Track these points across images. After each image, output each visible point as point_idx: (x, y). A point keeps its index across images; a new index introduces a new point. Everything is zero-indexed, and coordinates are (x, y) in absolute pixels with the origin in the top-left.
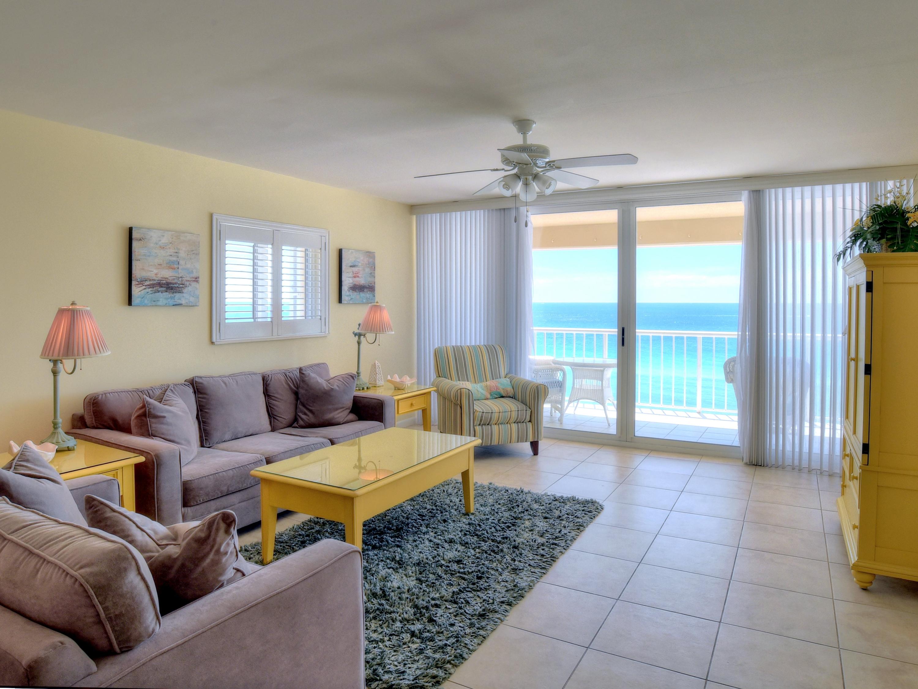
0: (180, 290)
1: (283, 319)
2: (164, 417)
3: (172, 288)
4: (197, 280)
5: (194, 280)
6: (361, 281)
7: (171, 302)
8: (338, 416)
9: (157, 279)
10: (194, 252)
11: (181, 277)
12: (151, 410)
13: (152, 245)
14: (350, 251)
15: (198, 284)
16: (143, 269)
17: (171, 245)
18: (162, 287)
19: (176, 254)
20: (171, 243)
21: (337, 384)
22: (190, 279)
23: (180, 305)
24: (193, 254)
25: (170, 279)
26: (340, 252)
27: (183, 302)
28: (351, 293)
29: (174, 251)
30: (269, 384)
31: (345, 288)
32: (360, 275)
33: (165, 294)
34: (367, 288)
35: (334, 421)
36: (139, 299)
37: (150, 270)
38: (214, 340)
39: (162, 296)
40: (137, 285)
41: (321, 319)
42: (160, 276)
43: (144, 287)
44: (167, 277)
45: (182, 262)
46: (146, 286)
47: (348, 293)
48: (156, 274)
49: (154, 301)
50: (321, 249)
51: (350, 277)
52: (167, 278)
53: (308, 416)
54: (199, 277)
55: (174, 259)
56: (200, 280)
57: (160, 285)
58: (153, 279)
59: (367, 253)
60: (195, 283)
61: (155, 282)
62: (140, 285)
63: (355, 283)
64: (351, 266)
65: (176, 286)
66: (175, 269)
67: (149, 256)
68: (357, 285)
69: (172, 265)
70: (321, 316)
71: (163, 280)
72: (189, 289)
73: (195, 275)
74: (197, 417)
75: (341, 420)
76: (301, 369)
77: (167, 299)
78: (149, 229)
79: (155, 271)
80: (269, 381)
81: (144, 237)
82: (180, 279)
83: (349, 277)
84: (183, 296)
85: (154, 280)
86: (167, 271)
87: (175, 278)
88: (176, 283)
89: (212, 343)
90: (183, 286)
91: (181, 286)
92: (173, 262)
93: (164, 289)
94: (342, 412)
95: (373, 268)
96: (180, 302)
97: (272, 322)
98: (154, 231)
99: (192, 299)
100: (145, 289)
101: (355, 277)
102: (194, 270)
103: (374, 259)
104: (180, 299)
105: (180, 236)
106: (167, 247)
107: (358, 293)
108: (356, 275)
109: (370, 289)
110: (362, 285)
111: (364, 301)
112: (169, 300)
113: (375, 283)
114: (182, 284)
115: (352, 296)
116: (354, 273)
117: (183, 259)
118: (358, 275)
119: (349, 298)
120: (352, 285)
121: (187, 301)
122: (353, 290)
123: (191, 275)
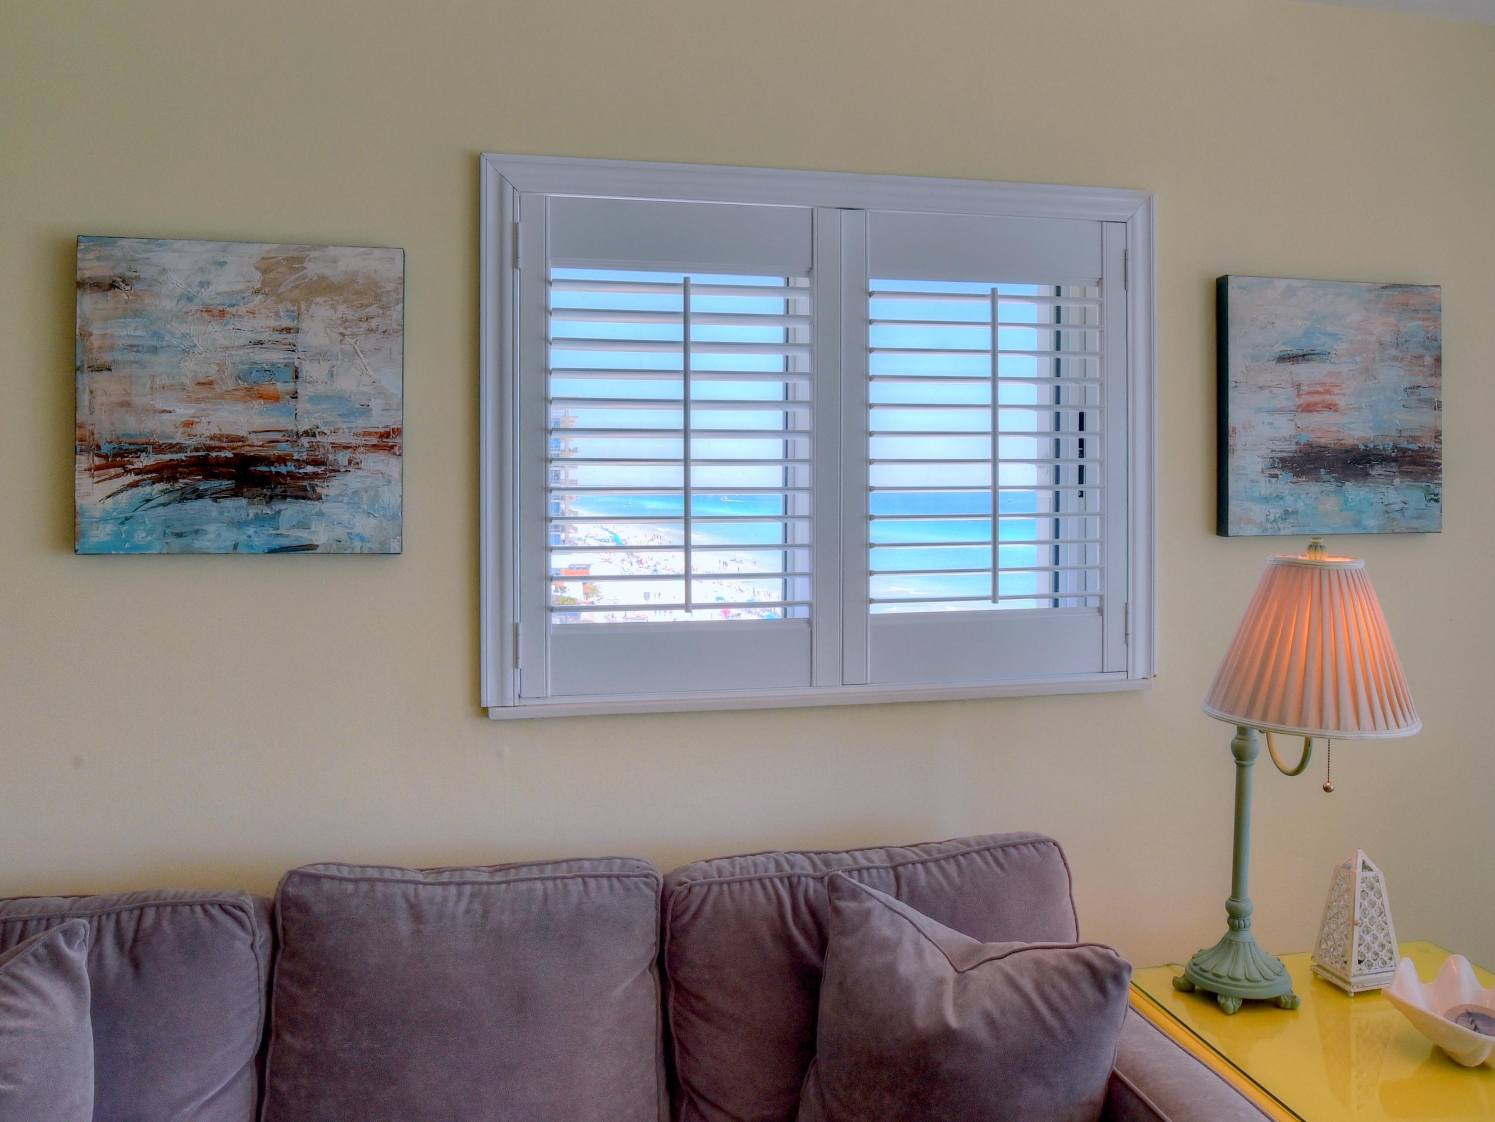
0: (304, 489)
1: (875, 609)
3: (265, 481)
4: (390, 442)
5: (374, 441)
6: (1352, 427)
9: (192, 442)
10: (373, 324)
11: (306, 433)
13: (168, 304)
14: (1280, 285)
15: (393, 460)
16: (125, 404)
17: (260, 297)
18: (217, 477)
19: (284, 335)
20: (257, 292)
21: (988, 1004)
22: (354, 441)
23: (309, 548)
24: (370, 330)
25: (256, 440)
26: (1221, 287)
27: (320, 535)
28: (1285, 484)
29: (272, 323)
30: (685, 931)
31: (1249, 463)
32: (1341, 402)
33: (229, 503)
34: (1383, 459)
36: (109, 528)
37: (159, 406)
38: (489, 698)
39: (214, 514)
40: (98, 468)
41: (1100, 610)
42: (205, 431)
43: (131, 478)
44: (242, 433)
45: (308, 369)
46: (138, 472)
47: (1265, 487)
48: (189, 424)
49: (180, 535)
50: (1100, 282)
51: (1281, 411)
52: (241, 439)
54: (398, 432)
55: (277, 356)
56: (409, 442)
57: (205, 466)
58: (172, 446)
59: (1387, 292)
60: (381, 456)
61: (182, 456)
62: (113, 471)
64: (1282, 359)
65: (283, 469)
66: (276, 398)
67: (154, 350)
68: (1325, 448)
69: (267, 384)
70: (1101, 598)
71: (221, 449)
72: (352, 480)
73: (379, 421)
74: (260, 1060)
77: (240, 524)
78: (154, 240)
79: (184, 412)
80: (686, 918)
81: (128, 274)
82: (305, 441)
83: (1271, 412)
84: (321, 514)
85: (180, 448)
86: (240, 407)
87: (278, 437)
88: (283, 460)
89: (485, 711)
90: (320, 470)
91: (310, 469)
92: (270, 371)
93: (226, 484)
95: (1428, 360)
96: (305, 537)
97: (809, 622)
98: (178, 245)
99: (364, 525)
100: (135, 485)
101: (1308, 408)
102: (376, 405)
103: (1436, 319)
104: (303, 525)
105: (301, 260)
106: (242, 310)
107: (1331, 487)
108: (1317, 398)
109: (1410, 468)
110: (1355, 448)
111: (1371, 523)
112: (251, 530)
113: (1442, 438)
114: (316, 463)
115: (1290, 503)
116: (1305, 388)
117: (320, 355)
118: (1328, 398)
119: (1275, 511)
120: (1294, 447)
121: (340, 532)
122: (1297, 474)
123: (361, 424)
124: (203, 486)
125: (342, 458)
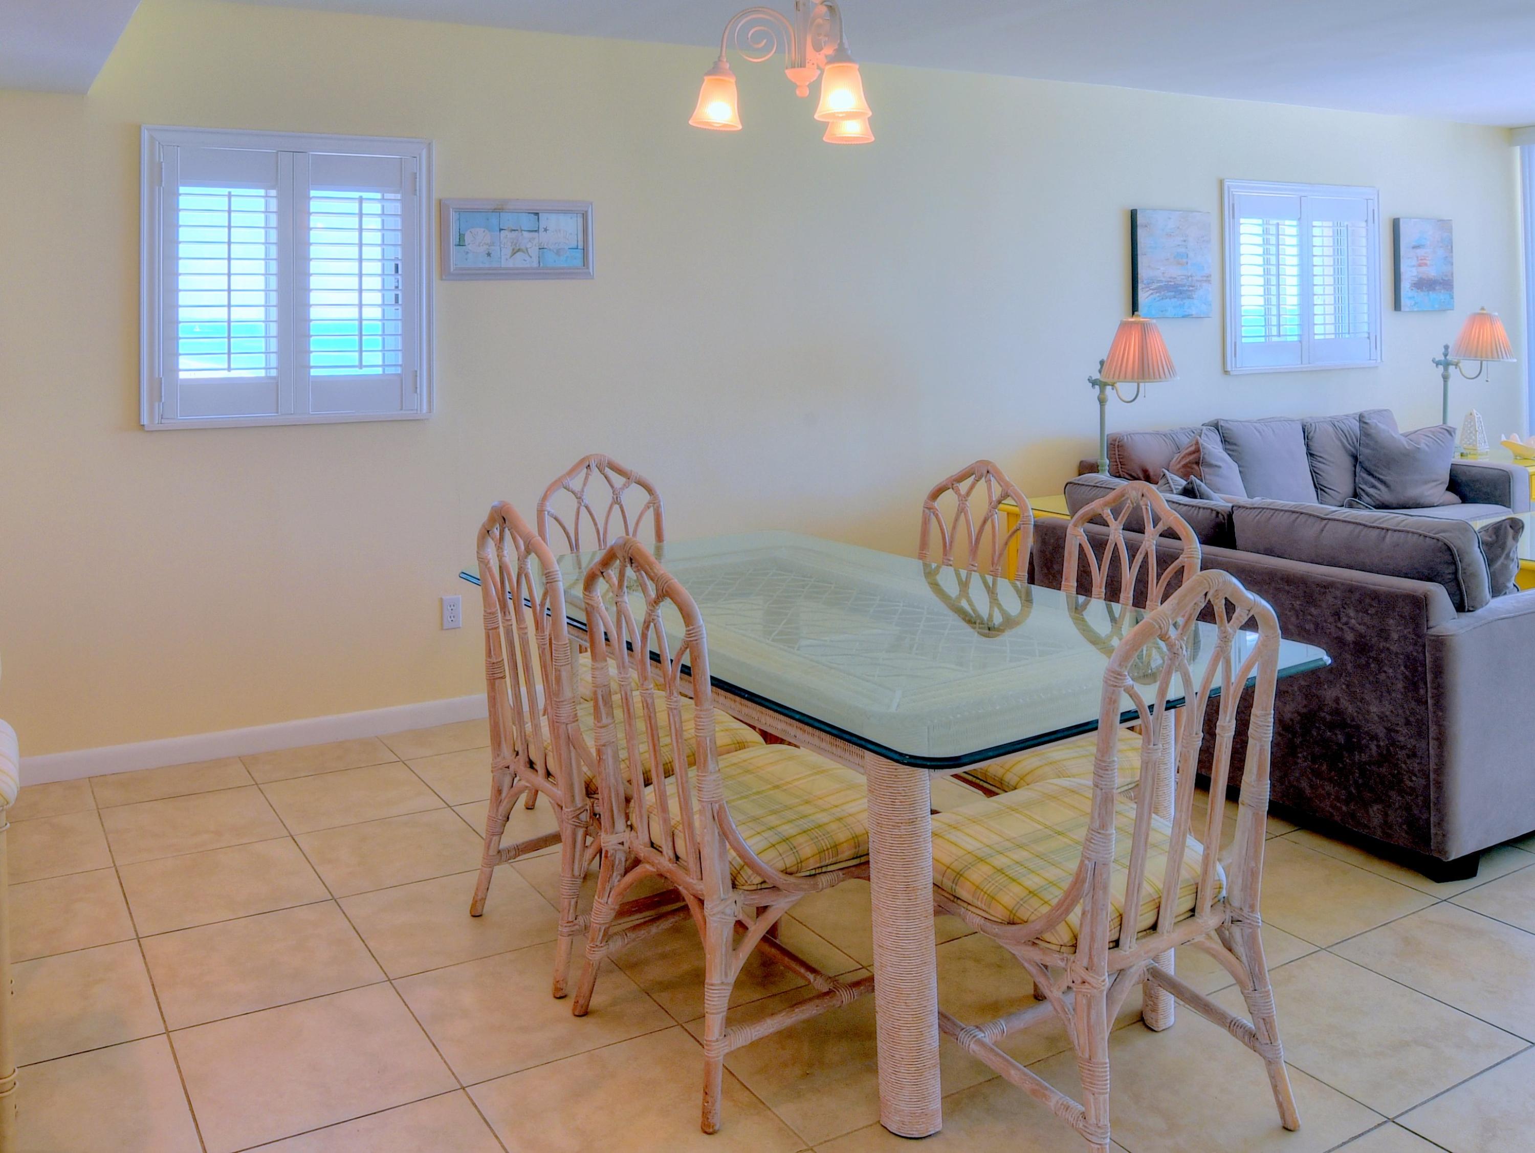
0: (1190, 295)
1: (1317, 337)
2: (1219, 467)
3: (1181, 293)
4: (1207, 279)
5: (1204, 279)
6: (1431, 272)
7: (1180, 313)
8: (1429, 493)
9: (1164, 279)
10: (1203, 239)
11: (1190, 276)
12: (1206, 456)
13: (1158, 233)
14: (1413, 221)
15: (1208, 285)
16: (1150, 266)
17: (1178, 230)
18: (1170, 291)
19: (1184, 243)
20: (1178, 228)
22: (1201, 279)
23: (1191, 316)
24: (1203, 241)
25: (1179, 278)
26: (1396, 224)
27: (1194, 312)
28: (1415, 293)
29: (1182, 239)
30: (1312, 437)
31: (1405, 285)
32: (1428, 262)
33: (1174, 300)
34: (1440, 284)
35: (1422, 501)
36: (1147, 306)
37: (1157, 266)
38: (1228, 368)
40: (1143, 288)
41: (1369, 338)
42: (1167, 275)
43: (1151, 291)
44: (1175, 276)
45: (1191, 255)
46: (1153, 289)
47: (1410, 294)
48: (1163, 273)
50: (1367, 221)
51: (1414, 266)
52: (1175, 278)
53: (1379, 490)
54: (1210, 275)
55: (1183, 250)
56: (1211, 279)
57: (1167, 288)
59: (1440, 223)
60: (1205, 284)
61: (1162, 284)
62: (1146, 289)
63: (1420, 276)
64: (1414, 247)
65: (1185, 289)
66: (1183, 264)
67: (1156, 248)
68: (1424, 279)
69: (1181, 259)
70: (1369, 334)
71: (1171, 281)
72: (1200, 293)
73: (1205, 273)
75: (1436, 501)
76: (1361, 419)
77: (1175, 308)
78: (1155, 210)
79: (1163, 268)
80: (1312, 433)
81: (1150, 222)
82: (1190, 279)
83: (1411, 267)
84: (1193, 304)
85: (1161, 281)
86: (1175, 267)
87: (1184, 277)
88: (1184, 286)
90: (1193, 289)
91: (1191, 288)
92: (1181, 255)
93: (1173, 294)
94: (1436, 486)
95: (1450, 247)
96: (1190, 312)
97: (1302, 341)
98: (1160, 212)
99: (1203, 307)
100: (1152, 294)
101: (1420, 265)
103: (1451, 233)
104: (1189, 308)
105: (1187, 216)
106: (1175, 234)
107: (1426, 294)
108: (1422, 262)
109: (1446, 287)
110: (1432, 279)
111: (1436, 306)
112: (1178, 310)
113: (1454, 275)
114: (1192, 287)
115: (1420, 299)
116: (1419, 258)
117: (1193, 249)
118: (1425, 261)
119: (1413, 303)
120: (1420, 279)
121: (1196, 310)
122: (1420, 289)
123: (1202, 273)
124: (1167, 295)
125: (1198, 284)
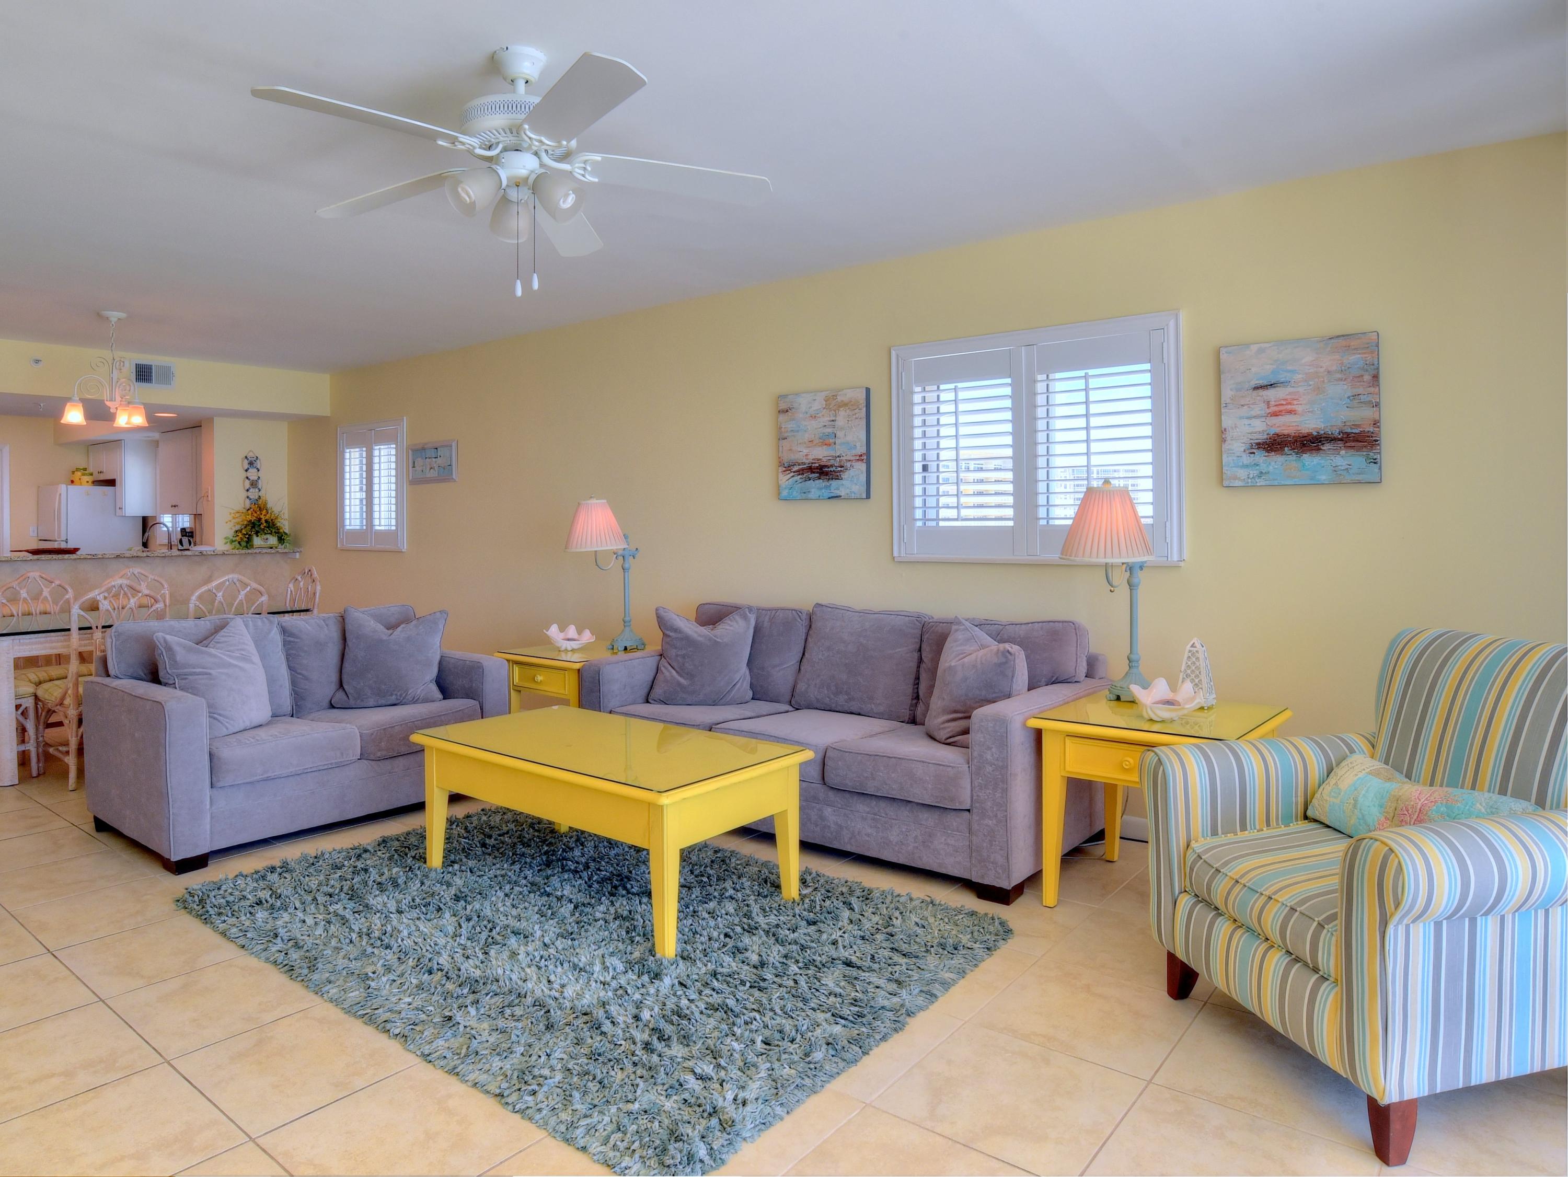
0: (838, 476)
3: (827, 474)
4: (863, 458)
5: (858, 458)
6: (1307, 423)
7: (826, 493)
9: (807, 462)
11: (838, 456)
13: (801, 416)
14: (1254, 348)
15: (863, 464)
16: (792, 450)
17: (825, 410)
18: (814, 473)
19: (832, 423)
20: (824, 408)
22: (853, 458)
23: (840, 496)
25: (824, 459)
26: (1218, 353)
27: (842, 492)
28: (1260, 457)
29: (829, 419)
31: (1234, 447)
32: (1299, 409)
33: (817, 482)
34: (1332, 439)
36: (787, 491)
37: (799, 450)
39: (814, 486)
40: (785, 471)
42: (811, 458)
43: (792, 474)
44: (821, 458)
45: (839, 434)
46: (794, 472)
47: (1246, 459)
48: (807, 455)
49: (805, 493)
51: (1256, 417)
52: (820, 460)
55: (830, 430)
57: (811, 469)
58: (802, 463)
59: (1333, 341)
60: (860, 463)
61: (805, 466)
62: (788, 472)
63: (1273, 431)
64: (1256, 388)
65: (832, 469)
66: (830, 445)
67: (798, 431)
68: (1289, 435)
69: (827, 440)
71: (815, 463)
72: (852, 472)
73: (859, 450)
77: (821, 489)
78: (797, 395)
79: (805, 451)
81: (792, 406)
82: (838, 459)
83: (1249, 418)
84: (843, 485)
85: (804, 464)
86: (820, 448)
87: (830, 458)
88: (832, 466)
89: (894, 559)
90: (842, 469)
91: (839, 469)
92: (828, 436)
93: (817, 475)
95: (1369, 378)
96: (838, 493)
99: (855, 488)
100: (793, 476)
101: (1275, 414)
102: (858, 445)
103: (1376, 352)
104: (838, 489)
105: (836, 396)
106: (820, 415)
107: (1293, 457)
108: (1281, 408)
109: (1353, 444)
110: (1309, 434)
111: (1323, 477)
112: (823, 491)
113: (1381, 424)
114: (841, 467)
115: (1263, 468)
116: (1272, 403)
117: (841, 429)
118: (1289, 407)
119: (1254, 472)
120: (1265, 437)
121: (848, 491)
122: (1268, 451)
123: (854, 452)
124: (810, 476)
125: (848, 464)
